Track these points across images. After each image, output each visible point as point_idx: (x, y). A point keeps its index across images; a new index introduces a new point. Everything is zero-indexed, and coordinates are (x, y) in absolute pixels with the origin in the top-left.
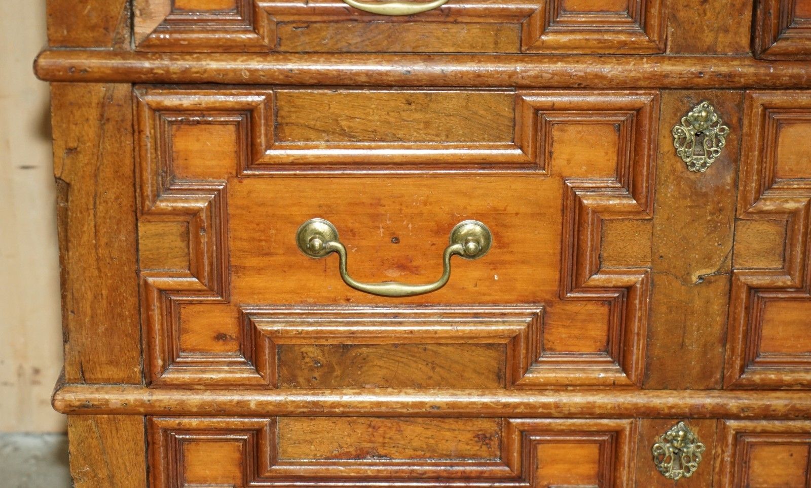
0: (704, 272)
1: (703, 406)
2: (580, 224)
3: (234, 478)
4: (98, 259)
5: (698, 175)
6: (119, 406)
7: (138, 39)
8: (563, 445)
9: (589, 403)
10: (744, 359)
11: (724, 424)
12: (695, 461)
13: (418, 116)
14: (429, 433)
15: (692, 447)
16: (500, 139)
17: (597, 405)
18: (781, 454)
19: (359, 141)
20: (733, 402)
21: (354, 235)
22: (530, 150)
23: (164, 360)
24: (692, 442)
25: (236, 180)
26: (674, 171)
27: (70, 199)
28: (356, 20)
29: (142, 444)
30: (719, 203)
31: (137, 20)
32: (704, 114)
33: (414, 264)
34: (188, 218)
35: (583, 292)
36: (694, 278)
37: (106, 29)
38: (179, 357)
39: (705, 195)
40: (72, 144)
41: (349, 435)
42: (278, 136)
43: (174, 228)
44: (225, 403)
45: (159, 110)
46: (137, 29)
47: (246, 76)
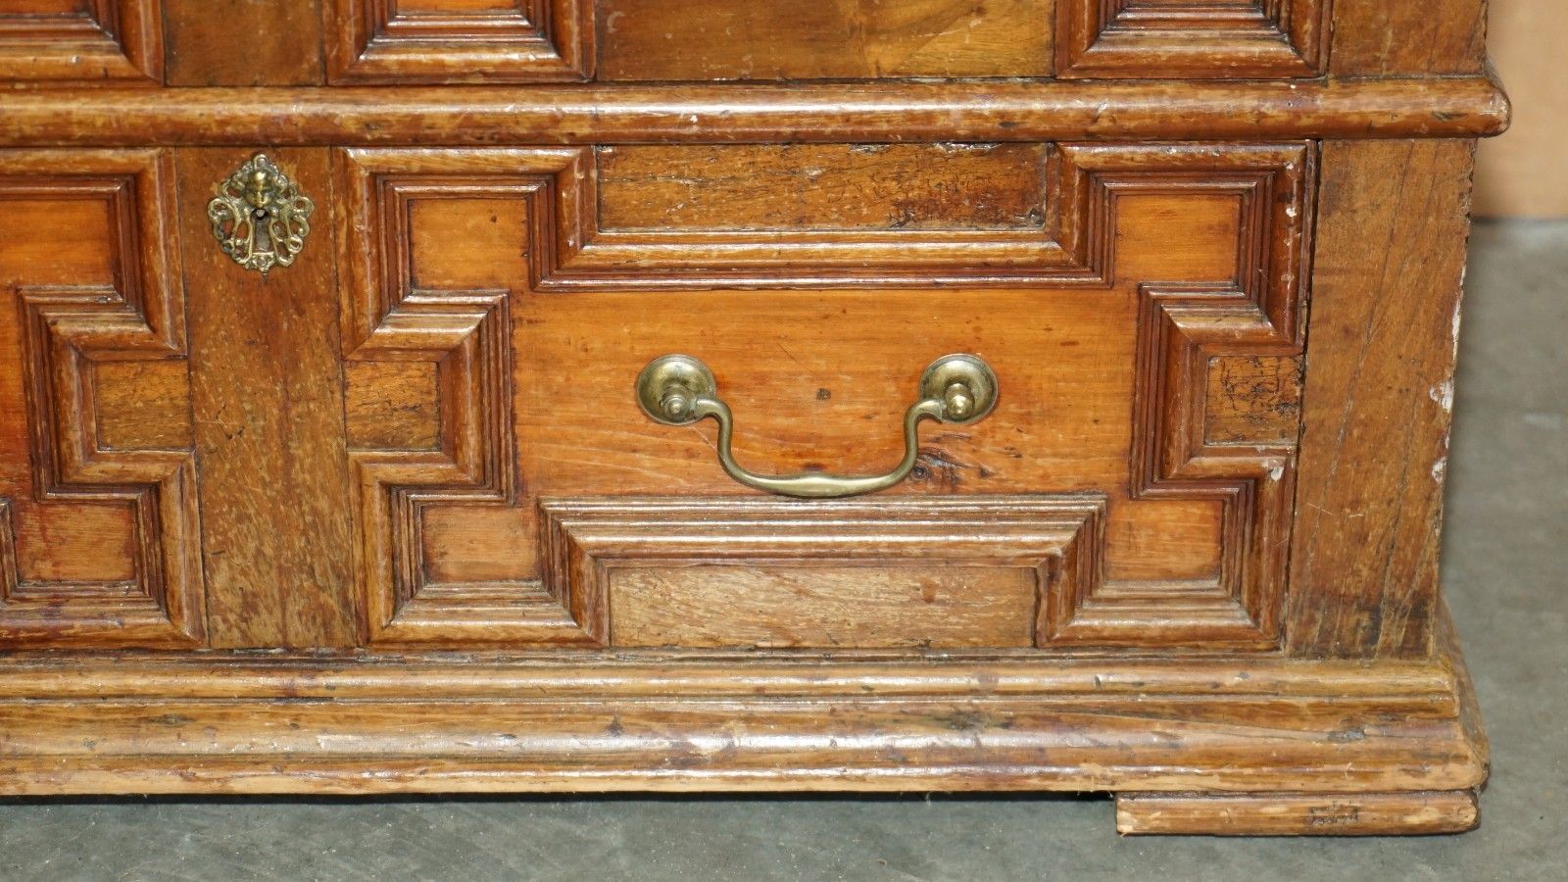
1: (288, 119)
8: (35, 204)
9: (57, 115)
10: (363, 21)
11: (345, 155)
12: (296, 232)
15: (288, 204)
17: (74, 118)
18: (475, 217)
20: (346, 111)
24: (287, 194)
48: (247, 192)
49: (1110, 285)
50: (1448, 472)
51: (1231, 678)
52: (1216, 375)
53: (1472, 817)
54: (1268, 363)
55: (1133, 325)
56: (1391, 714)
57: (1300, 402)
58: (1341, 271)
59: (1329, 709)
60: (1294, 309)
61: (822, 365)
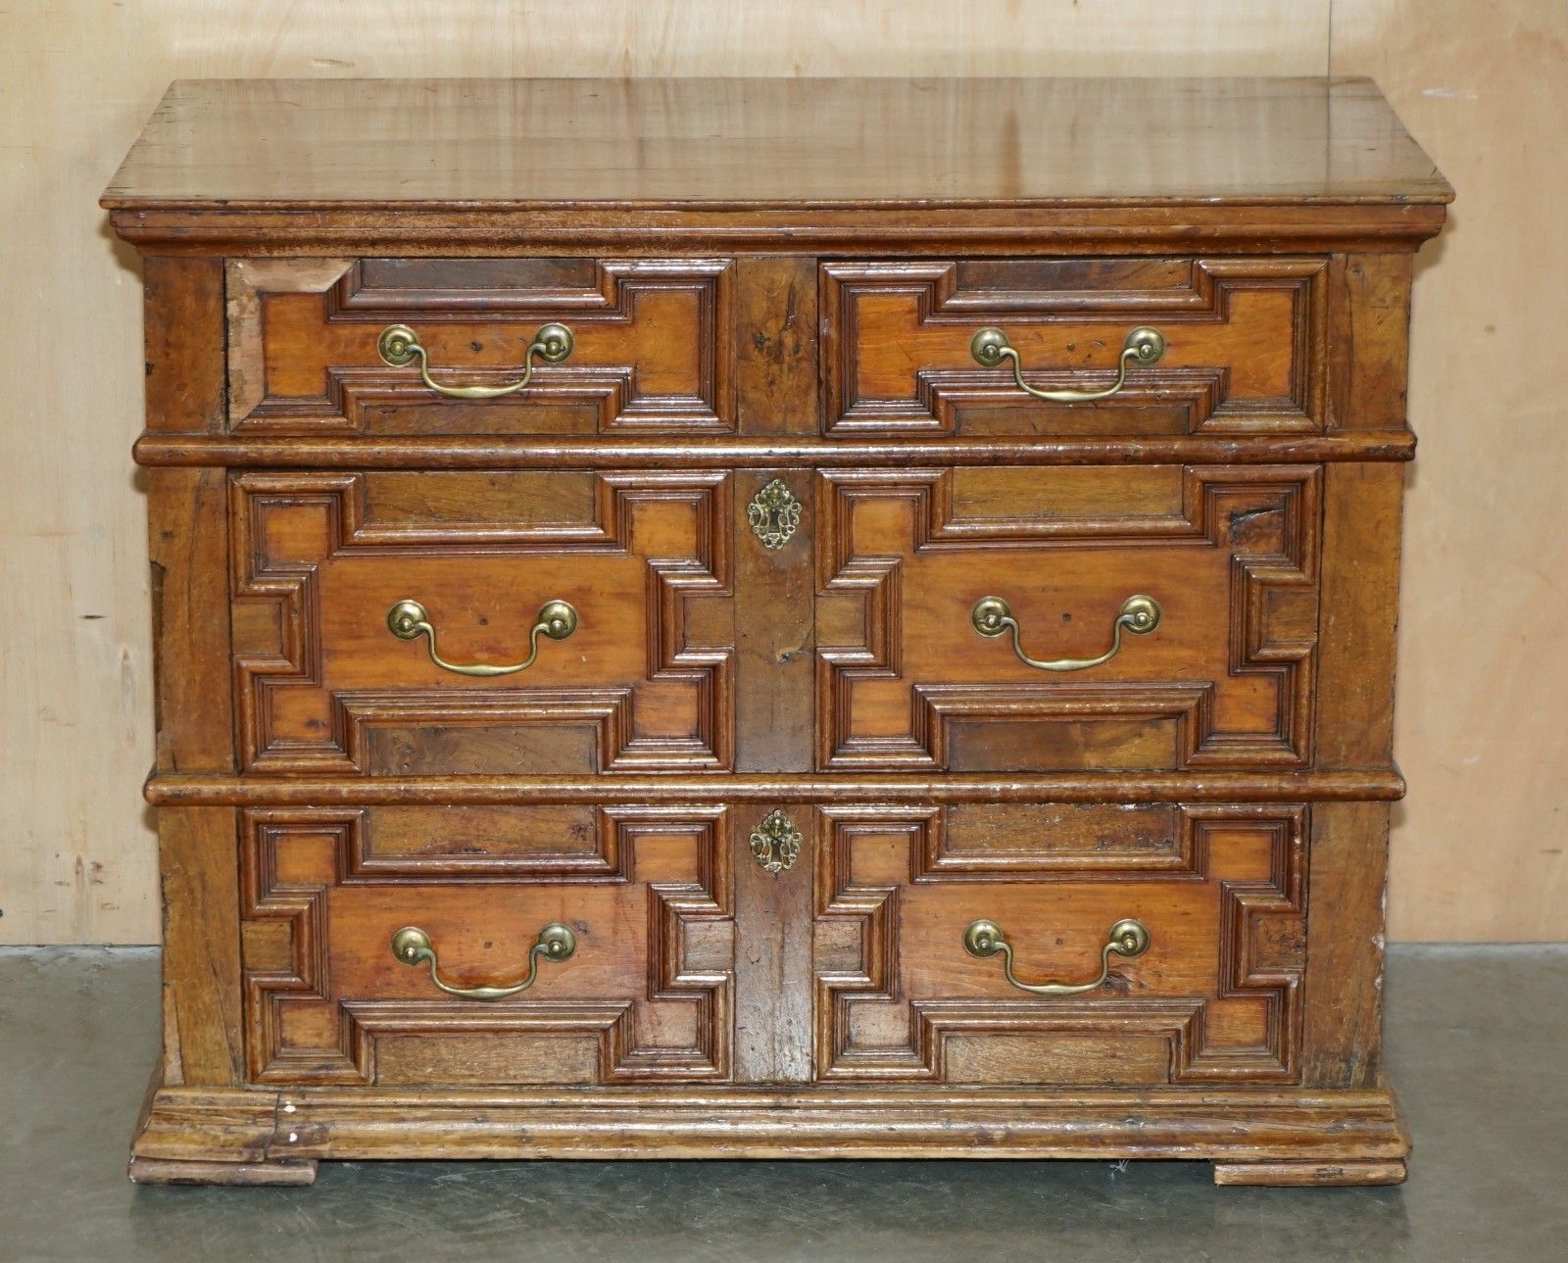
0: (786, 651)
1: (795, 791)
2: (663, 603)
3: (326, 877)
4: (192, 644)
5: (775, 553)
6: (211, 795)
7: (233, 423)
10: (833, 740)
11: (821, 810)
12: (793, 852)
13: (502, 496)
14: (524, 825)
15: (790, 837)
16: (580, 518)
18: (884, 845)
19: (446, 521)
20: (824, 787)
21: (443, 616)
22: (610, 528)
23: (256, 747)
24: (790, 831)
25: (327, 563)
26: (751, 549)
27: (165, 582)
28: (440, 404)
29: (234, 838)
30: (797, 579)
31: (232, 407)
32: (776, 491)
33: (503, 645)
34: (280, 599)
35: (670, 673)
36: (779, 658)
37: (203, 415)
38: (271, 744)
39: (784, 572)
40: (169, 528)
41: (442, 828)
42: (367, 516)
43: (267, 609)
44: (317, 791)
45: (252, 492)
46: (232, 416)
47: (336, 458)
48: (769, 831)
49: (1207, 881)
50: (1383, 983)
51: (1274, 1099)
52: (1262, 930)
53: (1403, 1175)
54: (1289, 923)
55: (1218, 904)
56: (1358, 1116)
57: (1306, 945)
58: (1325, 873)
59: (1325, 1114)
60: (1301, 893)
61: (1058, 925)
